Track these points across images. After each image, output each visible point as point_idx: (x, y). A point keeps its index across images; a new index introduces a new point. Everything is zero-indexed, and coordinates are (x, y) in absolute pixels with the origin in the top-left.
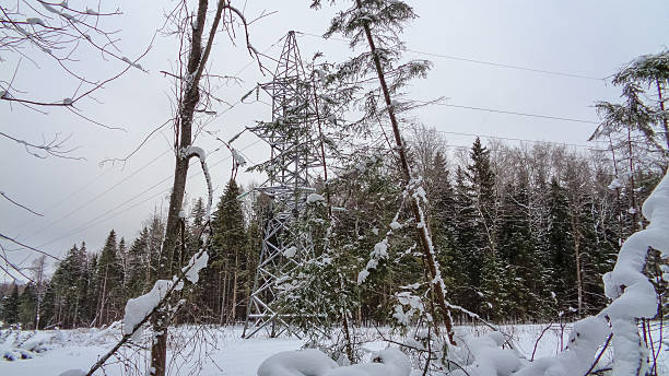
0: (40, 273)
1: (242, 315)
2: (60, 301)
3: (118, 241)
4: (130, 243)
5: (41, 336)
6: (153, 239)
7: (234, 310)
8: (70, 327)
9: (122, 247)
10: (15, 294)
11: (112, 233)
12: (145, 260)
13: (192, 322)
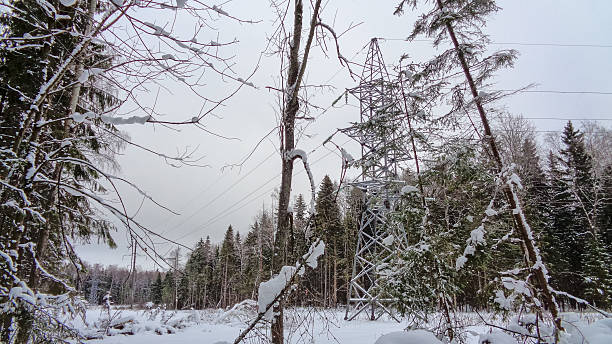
0: (176, 264)
1: (342, 299)
2: (192, 286)
3: (235, 234)
4: (244, 236)
5: (181, 315)
6: (263, 232)
7: (335, 294)
8: (201, 308)
9: (238, 239)
10: (159, 281)
11: (230, 228)
12: (257, 250)
13: (300, 305)
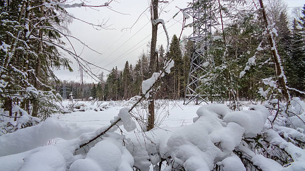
0: (102, 80)
1: (183, 96)
2: (110, 90)
3: (129, 65)
4: (134, 66)
5: (105, 103)
6: (143, 64)
7: (179, 94)
8: (115, 100)
9: (131, 68)
10: (94, 88)
11: (127, 62)
12: (141, 73)
13: (162, 98)
